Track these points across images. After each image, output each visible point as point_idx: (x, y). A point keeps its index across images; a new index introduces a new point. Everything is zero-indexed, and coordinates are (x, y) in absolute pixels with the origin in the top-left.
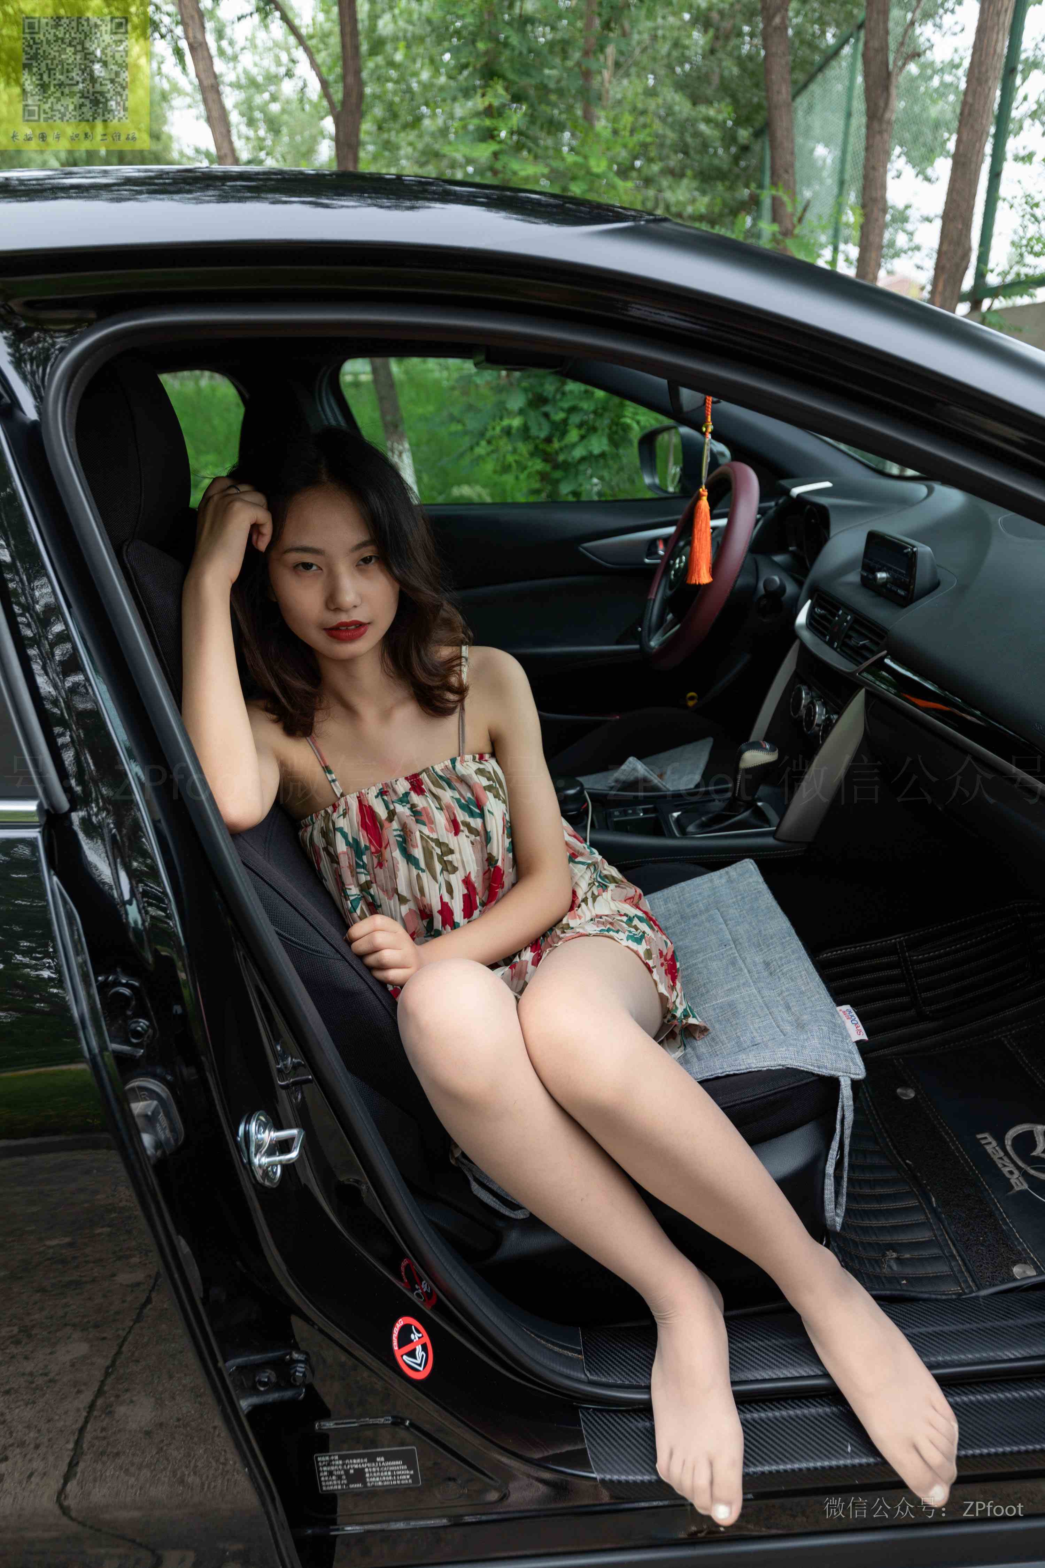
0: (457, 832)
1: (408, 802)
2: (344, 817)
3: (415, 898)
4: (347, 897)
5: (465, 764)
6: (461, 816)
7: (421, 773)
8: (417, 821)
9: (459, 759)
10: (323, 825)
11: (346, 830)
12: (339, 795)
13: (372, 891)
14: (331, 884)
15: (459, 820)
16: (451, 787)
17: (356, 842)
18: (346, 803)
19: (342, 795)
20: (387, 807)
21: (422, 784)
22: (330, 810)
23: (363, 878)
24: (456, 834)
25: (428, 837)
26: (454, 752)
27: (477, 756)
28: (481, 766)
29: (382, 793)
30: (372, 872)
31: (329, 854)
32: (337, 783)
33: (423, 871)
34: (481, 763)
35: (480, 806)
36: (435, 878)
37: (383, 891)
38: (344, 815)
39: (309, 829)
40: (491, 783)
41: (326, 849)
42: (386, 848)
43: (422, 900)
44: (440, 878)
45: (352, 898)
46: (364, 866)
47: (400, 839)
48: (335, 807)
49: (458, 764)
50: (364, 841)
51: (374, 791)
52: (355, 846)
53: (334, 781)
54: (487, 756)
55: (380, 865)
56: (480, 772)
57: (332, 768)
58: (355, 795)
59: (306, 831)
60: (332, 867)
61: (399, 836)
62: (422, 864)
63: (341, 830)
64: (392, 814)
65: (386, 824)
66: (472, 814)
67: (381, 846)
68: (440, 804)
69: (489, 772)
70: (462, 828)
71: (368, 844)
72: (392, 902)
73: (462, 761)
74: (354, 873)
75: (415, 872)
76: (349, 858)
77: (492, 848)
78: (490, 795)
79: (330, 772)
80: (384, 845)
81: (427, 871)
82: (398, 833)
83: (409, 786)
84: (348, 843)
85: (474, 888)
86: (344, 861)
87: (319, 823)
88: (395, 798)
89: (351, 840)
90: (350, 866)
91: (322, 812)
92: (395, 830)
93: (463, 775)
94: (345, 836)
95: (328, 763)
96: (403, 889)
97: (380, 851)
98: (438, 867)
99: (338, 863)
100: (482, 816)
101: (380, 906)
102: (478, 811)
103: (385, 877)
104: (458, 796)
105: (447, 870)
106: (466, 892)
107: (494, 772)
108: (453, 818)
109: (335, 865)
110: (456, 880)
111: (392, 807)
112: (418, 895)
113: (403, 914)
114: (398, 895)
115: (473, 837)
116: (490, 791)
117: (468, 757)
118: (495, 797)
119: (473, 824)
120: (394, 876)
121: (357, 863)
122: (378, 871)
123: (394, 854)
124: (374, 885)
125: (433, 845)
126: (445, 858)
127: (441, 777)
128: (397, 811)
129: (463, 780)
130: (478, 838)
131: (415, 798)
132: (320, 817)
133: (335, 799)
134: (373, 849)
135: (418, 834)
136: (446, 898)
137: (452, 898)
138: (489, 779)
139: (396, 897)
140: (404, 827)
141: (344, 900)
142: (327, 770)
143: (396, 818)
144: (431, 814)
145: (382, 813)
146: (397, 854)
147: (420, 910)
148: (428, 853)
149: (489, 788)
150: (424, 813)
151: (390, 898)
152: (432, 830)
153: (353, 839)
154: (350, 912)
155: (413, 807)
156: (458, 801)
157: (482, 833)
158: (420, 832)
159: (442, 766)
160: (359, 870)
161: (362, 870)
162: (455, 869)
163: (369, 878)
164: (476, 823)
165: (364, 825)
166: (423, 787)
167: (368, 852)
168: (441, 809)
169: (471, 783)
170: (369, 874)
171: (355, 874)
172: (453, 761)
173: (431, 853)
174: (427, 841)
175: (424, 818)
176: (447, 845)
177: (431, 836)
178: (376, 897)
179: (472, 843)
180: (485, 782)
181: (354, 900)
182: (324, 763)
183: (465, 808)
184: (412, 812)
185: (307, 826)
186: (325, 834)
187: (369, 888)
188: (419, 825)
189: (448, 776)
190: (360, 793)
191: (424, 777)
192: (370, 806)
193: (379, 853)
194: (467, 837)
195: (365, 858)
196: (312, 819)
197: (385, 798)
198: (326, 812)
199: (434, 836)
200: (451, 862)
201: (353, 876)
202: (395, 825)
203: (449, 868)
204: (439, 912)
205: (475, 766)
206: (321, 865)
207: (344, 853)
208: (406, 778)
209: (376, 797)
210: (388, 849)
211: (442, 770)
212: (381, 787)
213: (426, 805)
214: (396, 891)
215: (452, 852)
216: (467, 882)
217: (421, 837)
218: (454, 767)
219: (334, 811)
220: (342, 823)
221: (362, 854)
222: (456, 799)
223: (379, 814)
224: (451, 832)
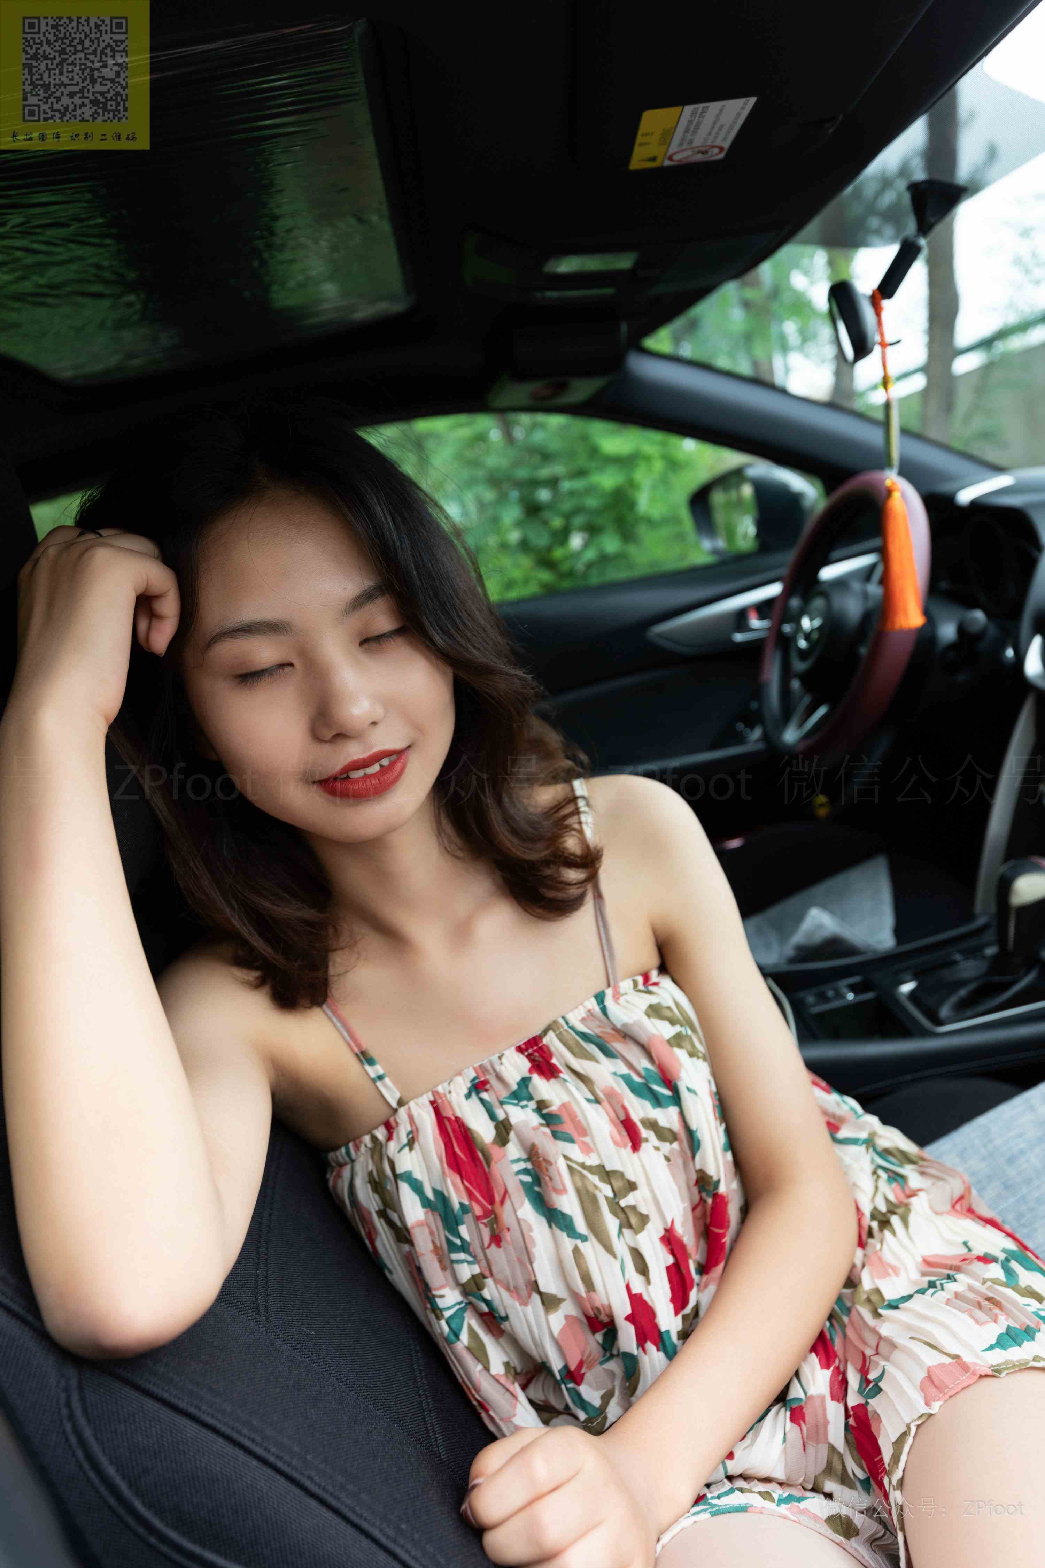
0: (636, 1143)
1: (530, 1098)
2: (411, 1149)
3: (575, 1295)
4: (437, 1312)
5: (622, 1000)
6: (640, 1109)
7: (545, 1032)
8: (555, 1135)
9: (609, 992)
10: (371, 1166)
11: (418, 1175)
12: (394, 1104)
13: (486, 1294)
14: (400, 1278)
15: (636, 1117)
16: (608, 1053)
17: (442, 1196)
18: (411, 1118)
19: (401, 1103)
20: (492, 1116)
21: (551, 1055)
22: (381, 1133)
23: (466, 1272)
24: (636, 1147)
25: (583, 1166)
26: (599, 984)
27: (640, 979)
28: (653, 1000)
29: (478, 1087)
30: (480, 1256)
31: (390, 1223)
32: (387, 1080)
33: (584, 1239)
34: (650, 993)
35: (669, 1083)
36: (609, 1248)
37: (508, 1289)
38: (411, 1144)
39: (346, 1172)
40: (678, 1029)
41: (382, 1214)
42: (502, 1202)
43: (590, 1299)
44: (621, 1247)
45: (447, 1314)
46: (464, 1247)
47: (527, 1179)
48: (390, 1128)
49: (609, 1002)
50: (457, 1197)
51: (462, 1085)
52: (440, 1206)
53: (380, 1078)
54: (654, 976)
55: (496, 1239)
56: (655, 1011)
57: (373, 1053)
58: (428, 1097)
59: (339, 1176)
60: (400, 1250)
61: (525, 1171)
62: (581, 1226)
63: (408, 1177)
64: (503, 1129)
65: (495, 1151)
66: (657, 1101)
67: (492, 1201)
68: (593, 1092)
69: (668, 1008)
70: (644, 1133)
71: (467, 1202)
72: (529, 1309)
73: (617, 996)
74: (447, 1263)
75: (568, 1243)
76: (432, 1233)
77: (703, 1159)
78: (681, 1054)
79: (371, 1062)
80: (498, 1198)
81: (592, 1237)
82: (522, 1165)
83: (527, 1064)
84: (426, 1203)
85: (683, 1247)
86: (423, 1243)
87: (363, 1164)
88: (504, 1094)
89: (430, 1195)
90: (437, 1250)
91: (367, 1139)
92: (517, 1161)
93: (625, 1025)
94: (417, 1187)
95: (366, 1045)
96: (549, 1283)
97: (493, 1212)
98: (612, 1223)
99: (411, 1243)
100: (676, 1099)
101: (506, 1318)
102: (667, 1092)
103: (508, 1261)
104: (625, 1070)
105: (630, 1226)
106: (670, 1260)
107: (677, 1004)
108: (623, 1117)
109: (406, 1247)
110: (649, 1241)
111: (501, 1115)
112: (581, 1289)
113: (556, 1332)
114: (540, 1293)
115: (666, 1147)
116: (680, 1046)
117: (626, 985)
118: (691, 1055)
119: (663, 1122)
120: (526, 1256)
121: (448, 1241)
122: (494, 1252)
123: (520, 1214)
124: (489, 1282)
125: (595, 1179)
126: (623, 1203)
127: (584, 1036)
128: (513, 1121)
129: (626, 1035)
130: (675, 1145)
131: (542, 1087)
132: (363, 1149)
133: (389, 1112)
134: (478, 1211)
135: (562, 1164)
136: (638, 1287)
137: (648, 1282)
138: (673, 1022)
139: (536, 1298)
140: (532, 1154)
141: (432, 1317)
142: (365, 1058)
143: (512, 1135)
144: (580, 1117)
145: (484, 1130)
146: (527, 1212)
147: (588, 1318)
148: (588, 1200)
149: (677, 1041)
150: (565, 1117)
151: (524, 1303)
152: (587, 1149)
153: (436, 1192)
154: (450, 1343)
155: (541, 1106)
156: (627, 1080)
157: (682, 1134)
158: (566, 1158)
159: (581, 1012)
160: (454, 1256)
161: (462, 1256)
162: (644, 1219)
163: (476, 1270)
164: (668, 1117)
165: (453, 1162)
166: (554, 1061)
167: (469, 1218)
168: (597, 1101)
169: (644, 1039)
170: (476, 1260)
171: (447, 1265)
172: (600, 998)
173: (594, 1199)
174: (583, 1177)
175: (568, 1128)
176: (621, 1175)
177: (589, 1162)
178: (497, 1303)
179: (668, 1159)
180: (666, 1030)
181: (451, 1317)
182: (358, 1045)
183: (643, 1091)
184: (543, 1116)
185: (341, 1165)
186: (377, 1184)
187: (480, 1288)
188: (561, 1144)
189: (598, 1031)
190: (435, 1093)
191: (551, 1041)
192: (457, 1118)
193: (491, 1217)
194: (657, 1149)
195: (463, 1230)
196: (348, 1153)
197: (485, 1095)
198: (374, 1139)
199: (592, 1160)
200: (634, 1208)
201: (444, 1268)
202: (513, 1150)
203: (634, 1221)
204: (628, 1318)
205: (644, 1001)
206: (378, 1244)
207: (420, 1224)
208: (520, 1049)
209: (468, 1096)
210: (508, 1204)
211: (583, 1020)
212: (473, 1074)
213: (566, 1099)
214: (534, 1286)
215: (632, 1186)
216: (670, 1239)
217: (570, 1168)
218: (604, 1010)
219: (390, 1138)
220: (407, 1162)
221: (458, 1222)
222: (623, 1076)
223: (476, 1132)
224: (625, 1147)
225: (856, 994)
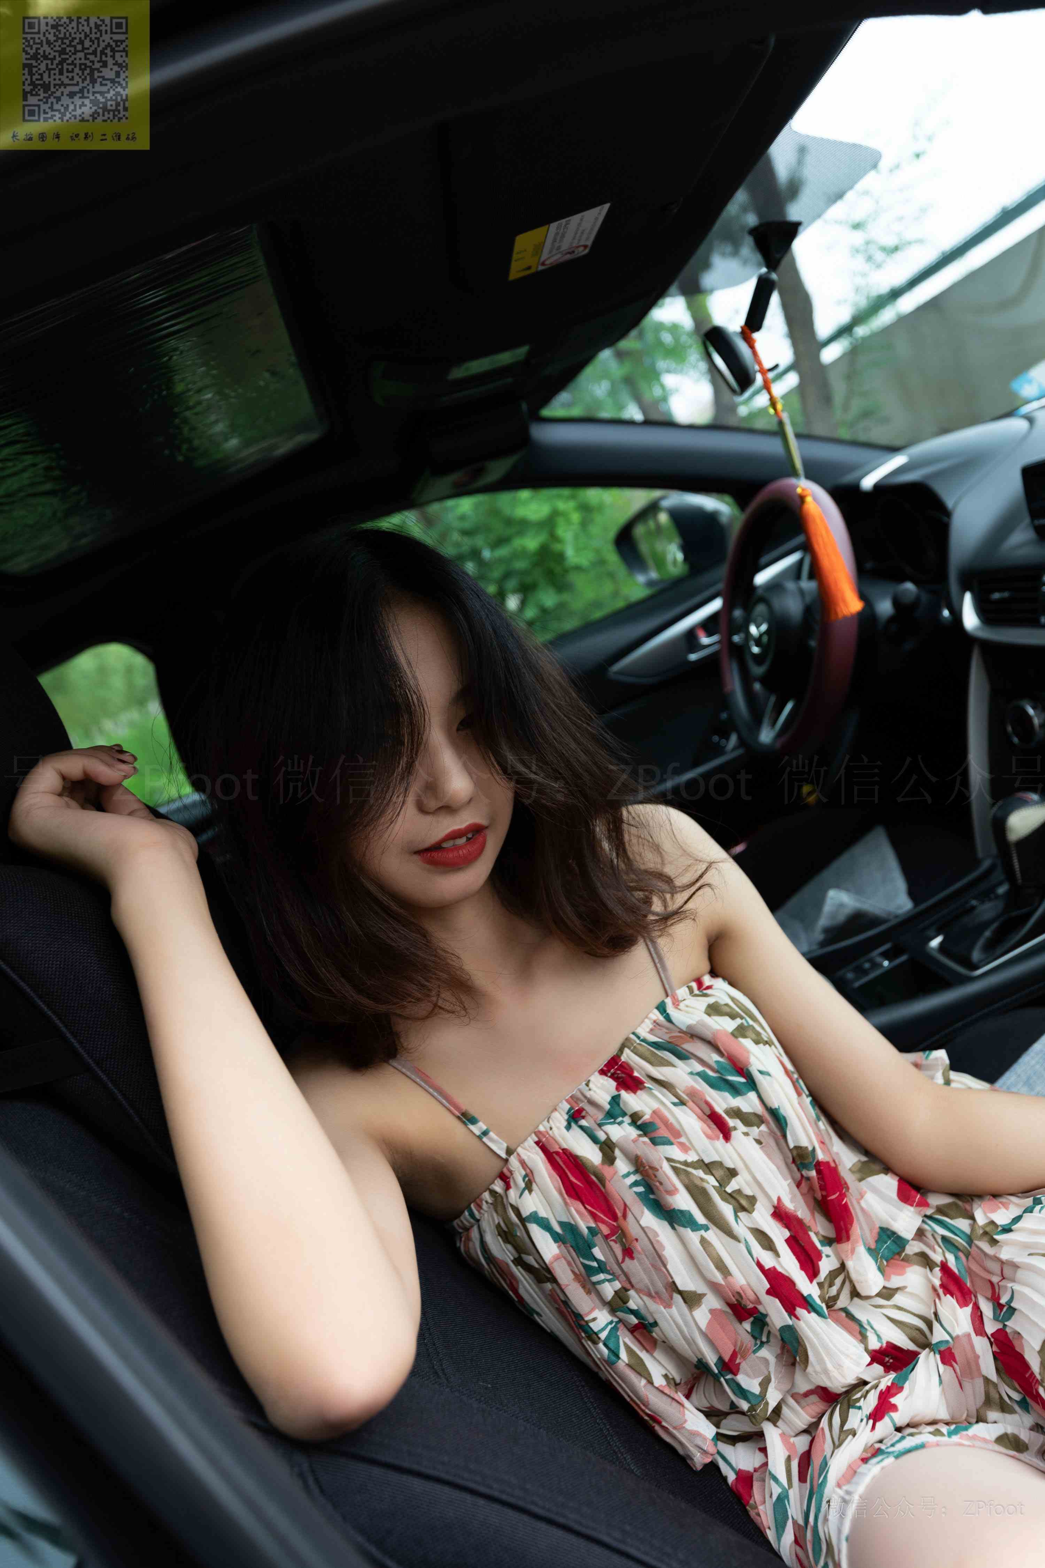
0: (726, 1133)
1: (624, 1114)
2: (530, 1191)
3: (715, 1286)
4: (593, 1337)
5: (682, 1006)
6: (721, 1101)
7: (621, 1050)
8: (654, 1142)
9: (669, 1001)
10: (497, 1219)
11: (543, 1213)
12: (504, 1156)
13: (632, 1305)
14: (550, 1319)
15: (720, 1110)
16: (682, 1056)
17: (569, 1228)
18: (523, 1163)
19: (510, 1152)
20: (594, 1139)
21: (632, 1070)
22: (498, 1186)
23: (609, 1290)
24: (727, 1137)
25: (686, 1163)
26: (658, 995)
27: (695, 987)
28: (709, 1000)
29: (575, 1116)
30: (618, 1271)
31: (528, 1268)
32: (492, 1134)
33: (706, 1228)
34: (705, 995)
35: (742, 1071)
36: (729, 1233)
37: (650, 1295)
38: (529, 1187)
39: (474, 1234)
40: (738, 1020)
41: (519, 1261)
42: (625, 1216)
43: (729, 1286)
44: (741, 1229)
45: (603, 1335)
46: (602, 1268)
47: (641, 1189)
48: (505, 1178)
49: (670, 1009)
50: (583, 1224)
51: (559, 1119)
52: (569, 1237)
53: (485, 1133)
54: (707, 980)
55: (629, 1252)
56: (714, 1010)
57: (473, 1111)
58: (531, 1141)
59: (469, 1239)
60: (542, 1290)
61: (636, 1184)
62: (700, 1219)
63: (535, 1218)
64: (608, 1148)
65: (607, 1171)
66: (736, 1090)
67: (615, 1217)
68: (676, 1096)
69: (727, 1005)
70: (731, 1122)
71: (593, 1225)
72: (674, 1310)
73: (676, 1003)
74: (589, 1286)
75: (693, 1237)
76: (569, 1264)
77: (794, 1135)
78: (747, 1043)
79: (473, 1121)
80: (620, 1214)
81: (712, 1226)
82: (633, 1178)
83: (613, 1084)
84: (556, 1238)
85: (795, 1219)
86: (564, 1274)
87: (489, 1220)
88: (600, 1116)
89: (558, 1229)
90: (577, 1277)
91: (486, 1196)
92: (627, 1175)
93: (689, 1027)
94: (545, 1225)
95: (465, 1107)
96: (686, 1280)
97: (619, 1227)
98: (726, 1210)
100: (752, 1084)
102: (742, 1079)
103: (644, 1270)
104: (699, 1068)
105: (744, 1209)
106: (787, 1234)
107: (732, 1000)
108: (708, 1112)
109: (549, 1286)
110: (763, 1218)
111: (602, 1137)
112: (719, 1278)
114: (680, 1293)
115: (755, 1131)
116: (745, 1036)
117: (682, 992)
118: (755, 1042)
119: (745, 1108)
120: (659, 1261)
121: (586, 1267)
122: (630, 1265)
123: (643, 1223)
124: (632, 1293)
125: (700, 1173)
126: (730, 1189)
127: (656, 1045)
128: (614, 1138)
129: (693, 1034)
130: (763, 1127)
131: (633, 1101)
132: (485, 1206)
133: (500, 1163)
134: (605, 1230)
135: (666, 1168)
136: (768, 1262)
137: (775, 1256)
138: (733, 1016)
139: (677, 1298)
140: (639, 1165)
141: (589, 1344)
142: (467, 1118)
143: (617, 1152)
144: (672, 1120)
145: (591, 1154)
146: (649, 1219)
147: (730, 1305)
148: (698, 1194)
149: (739, 1032)
150: (658, 1123)
151: (668, 1306)
152: (685, 1148)
153: (561, 1224)
155: (635, 1118)
156: (702, 1076)
157: (767, 1116)
158: (669, 1160)
159: (648, 1025)
160: (594, 1279)
161: (602, 1276)
162: (752, 1200)
163: (617, 1285)
164: (749, 1102)
165: (571, 1191)
166: (636, 1074)
167: (599, 1239)
168: (682, 1103)
169: (709, 1035)
170: (616, 1277)
171: (591, 1288)
172: (662, 1008)
173: (705, 1191)
174: (687, 1173)
175: (663, 1132)
176: (721, 1164)
177: (690, 1160)
178: (644, 1312)
179: (759, 1142)
180: (729, 1025)
181: (608, 1337)
182: (458, 1110)
183: (721, 1084)
184: (639, 1128)
185: (467, 1229)
186: (506, 1234)
187: (625, 1302)
188: (661, 1148)
189: (667, 1037)
190: (538, 1133)
192: (564, 1150)
193: (618, 1233)
194: (746, 1134)
195: (597, 1252)
196: (472, 1215)
197: (583, 1122)
198: (493, 1193)
199: (692, 1157)
201: (588, 1292)
202: (622, 1166)
203: (744, 1202)
204: (768, 1293)
205: (702, 1004)
206: (522, 1291)
207: (557, 1258)
208: (603, 1072)
209: (568, 1127)
210: (630, 1216)
211: (651, 1031)
212: (568, 1107)
213: (655, 1105)
214: (673, 1287)
215: (733, 1173)
216: (781, 1213)
217: (675, 1169)
218: (668, 1018)
219: (508, 1187)
220: (530, 1204)
221: (590, 1247)
222: (698, 1074)
223: (585, 1158)
224: (718, 1139)
225: (890, 961)
